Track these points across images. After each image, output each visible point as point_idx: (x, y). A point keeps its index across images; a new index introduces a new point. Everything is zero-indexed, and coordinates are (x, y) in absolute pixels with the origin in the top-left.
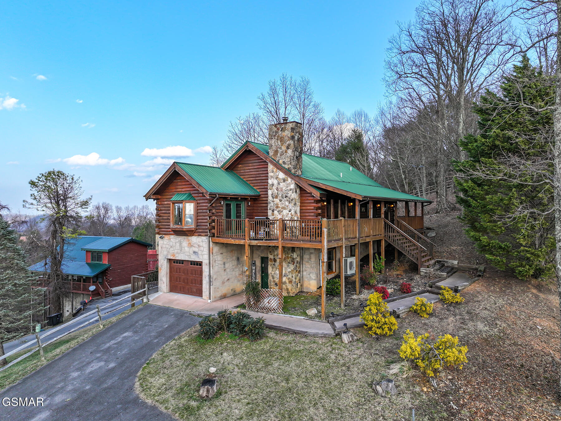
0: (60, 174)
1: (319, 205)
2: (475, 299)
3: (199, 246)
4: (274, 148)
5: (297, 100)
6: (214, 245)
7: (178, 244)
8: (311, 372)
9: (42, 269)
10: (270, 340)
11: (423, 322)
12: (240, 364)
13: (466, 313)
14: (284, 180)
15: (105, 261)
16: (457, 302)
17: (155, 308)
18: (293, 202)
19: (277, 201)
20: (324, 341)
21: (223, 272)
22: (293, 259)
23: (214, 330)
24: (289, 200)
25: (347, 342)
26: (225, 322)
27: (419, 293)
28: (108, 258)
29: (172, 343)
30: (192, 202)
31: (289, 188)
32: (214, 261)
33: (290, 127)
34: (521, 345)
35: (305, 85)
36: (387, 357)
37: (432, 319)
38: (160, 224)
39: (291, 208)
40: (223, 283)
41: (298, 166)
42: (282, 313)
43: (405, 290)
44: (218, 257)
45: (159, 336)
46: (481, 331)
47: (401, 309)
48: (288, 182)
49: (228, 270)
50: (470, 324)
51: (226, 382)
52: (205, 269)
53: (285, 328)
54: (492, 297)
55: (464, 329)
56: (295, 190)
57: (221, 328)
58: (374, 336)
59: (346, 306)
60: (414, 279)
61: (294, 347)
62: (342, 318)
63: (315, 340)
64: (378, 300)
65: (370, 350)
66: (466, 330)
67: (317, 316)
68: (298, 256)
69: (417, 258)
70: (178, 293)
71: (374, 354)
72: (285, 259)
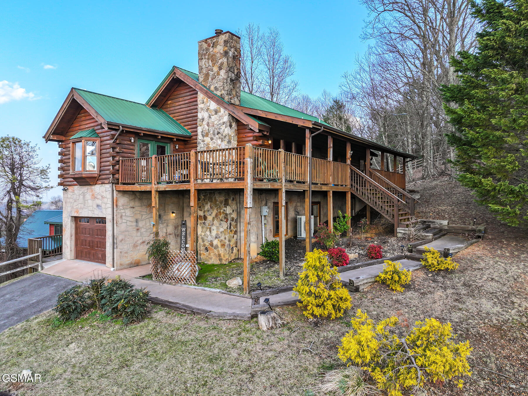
1: (260, 142)
2: (475, 266)
3: (102, 197)
4: (205, 71)
6: (120, 195)
7: (81, 197)
10: (152, 324)
11: (394, 298)
13: (462, 286)
14: (216, 112)
16: (447, 269)
18: (227, 139)
19: (207, 139)
20: (230, 326)
21: (135, 232)
22: (226, 214)
24: (221, 137)
25: (265, 329)
27: (393, 259)
29: (19, 326)
30: (94, 140)
31: (221, 122)
32: (119, 216)
33: (222, 41)
36: (324, 356)
37: (409, 294)
40: (135, 246)
41: (234, 93)
42: (194, 285)
43: (374, 256)
44: (127, 212)
46: (488, 314)
47: (361, 278)
48: (220, 114)
49: (143, 230)
50: (470, 302)
52: (109, 226)
53: (183, 305)
54: (500, 263)
55: (460, 309)
56: (228, 124)
57: (93, 305)
58: (311, 319)
59: (286, 275)
60: (388, 242)
61: (180, 336)
62: (273, 292)
63: (218, 324)
64: (320, 262)
65: (299, 342)
66: (464, 312)
67: (240, 288)
68: (233, 211)
69: (393, 215)
70: (84, 260)
71: (304, 351)
72: (216, 215)
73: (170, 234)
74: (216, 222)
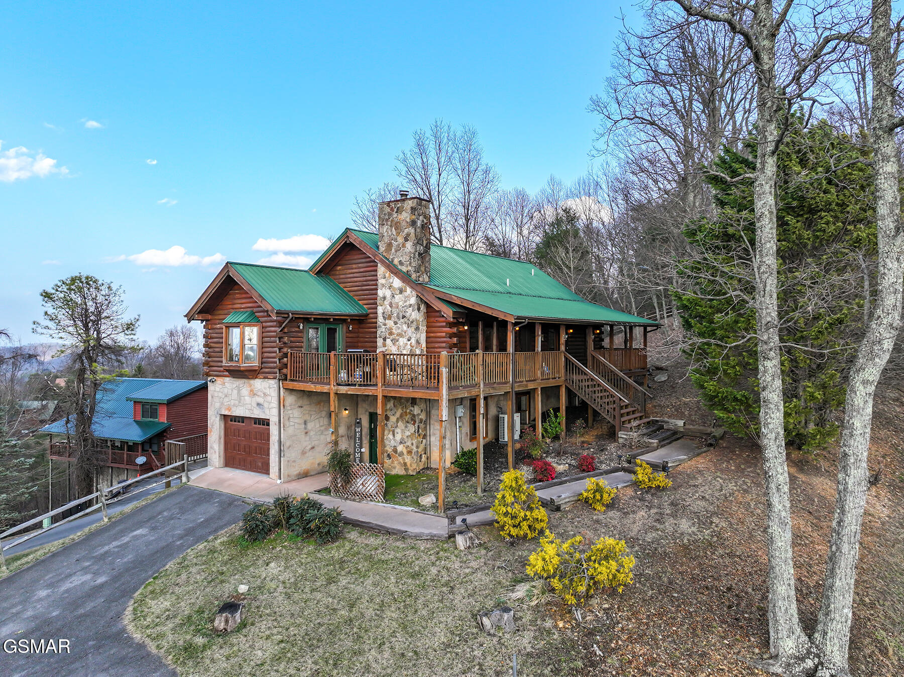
0: (90, 281)
1: (455, 330)
2: (692, 482)
3: (264, 394)
4: (386, 240)
5: (458, 164)
6: (287, 393)
7: (235, 392)
8: (392, 594)
9: (63, 430)
10: (347, 544)
11: (594, 518)
12: (289, 580)
13: (669, 505)
14: (401, 291)
15: (163, 418)
16: (658, 486)
17: (195, 492)
18: (414, 325)
19: (390, 323)
20: (428, 546)
21: (303, 436)
22: (414, 416)
23: (264, 526)
24: (407, 322)
25: (462, 548)
26: (284, 515)
27: (607, 472)
28: (168, 413)
29: (201, 547)
30: (254, 326)
31: (408, 303)
32: (286, 418)
33: (409, 207)
34: (739, 557)
35: (469, 139)
36: (516, 572)
37: (611, 514)
38: (210, 359)
39: (410, 334)
40: (304, 453)
41: (423, 269)
42: (383, 502)
43: (586, 467)
44: (295, 413)
45: (186, 535)
46: (682, 533)
47: (563, 496)
48: (406, 294)
49: (312, 433)
50: (669, 522)
51: (258, 607)
52: (274, 430)
53: (376, 525)
54: (718, 479)
55: (657, 530)
56: (416, 307)
57: (277, 524)
58: (508, 539)
59: (485, 491)
60: (607, 449)
61: (379, 555)
62: (470, 511)
63: (415, 544)
64: (517, 482)
65: (494, 560)
66: (660, 532)
67: (435, 507)
68: (422, 411)
69: (614, 416)
70: (237, 468)
71: (499, 567)
72: (401, 416)
73: (342, 436)
74: (400, 424)
